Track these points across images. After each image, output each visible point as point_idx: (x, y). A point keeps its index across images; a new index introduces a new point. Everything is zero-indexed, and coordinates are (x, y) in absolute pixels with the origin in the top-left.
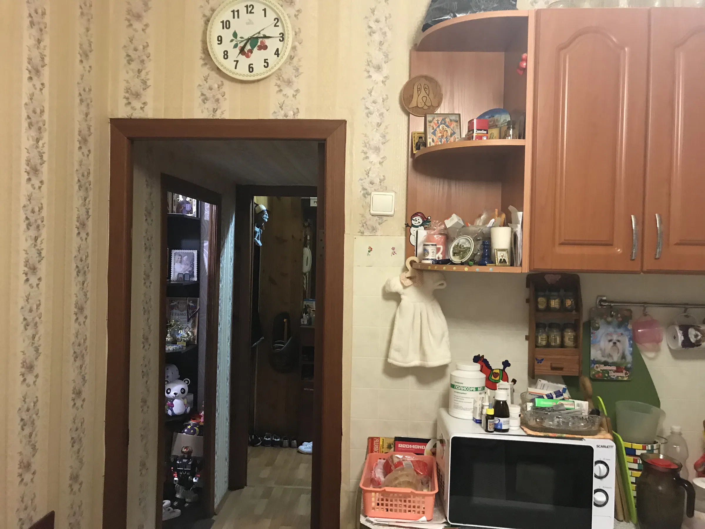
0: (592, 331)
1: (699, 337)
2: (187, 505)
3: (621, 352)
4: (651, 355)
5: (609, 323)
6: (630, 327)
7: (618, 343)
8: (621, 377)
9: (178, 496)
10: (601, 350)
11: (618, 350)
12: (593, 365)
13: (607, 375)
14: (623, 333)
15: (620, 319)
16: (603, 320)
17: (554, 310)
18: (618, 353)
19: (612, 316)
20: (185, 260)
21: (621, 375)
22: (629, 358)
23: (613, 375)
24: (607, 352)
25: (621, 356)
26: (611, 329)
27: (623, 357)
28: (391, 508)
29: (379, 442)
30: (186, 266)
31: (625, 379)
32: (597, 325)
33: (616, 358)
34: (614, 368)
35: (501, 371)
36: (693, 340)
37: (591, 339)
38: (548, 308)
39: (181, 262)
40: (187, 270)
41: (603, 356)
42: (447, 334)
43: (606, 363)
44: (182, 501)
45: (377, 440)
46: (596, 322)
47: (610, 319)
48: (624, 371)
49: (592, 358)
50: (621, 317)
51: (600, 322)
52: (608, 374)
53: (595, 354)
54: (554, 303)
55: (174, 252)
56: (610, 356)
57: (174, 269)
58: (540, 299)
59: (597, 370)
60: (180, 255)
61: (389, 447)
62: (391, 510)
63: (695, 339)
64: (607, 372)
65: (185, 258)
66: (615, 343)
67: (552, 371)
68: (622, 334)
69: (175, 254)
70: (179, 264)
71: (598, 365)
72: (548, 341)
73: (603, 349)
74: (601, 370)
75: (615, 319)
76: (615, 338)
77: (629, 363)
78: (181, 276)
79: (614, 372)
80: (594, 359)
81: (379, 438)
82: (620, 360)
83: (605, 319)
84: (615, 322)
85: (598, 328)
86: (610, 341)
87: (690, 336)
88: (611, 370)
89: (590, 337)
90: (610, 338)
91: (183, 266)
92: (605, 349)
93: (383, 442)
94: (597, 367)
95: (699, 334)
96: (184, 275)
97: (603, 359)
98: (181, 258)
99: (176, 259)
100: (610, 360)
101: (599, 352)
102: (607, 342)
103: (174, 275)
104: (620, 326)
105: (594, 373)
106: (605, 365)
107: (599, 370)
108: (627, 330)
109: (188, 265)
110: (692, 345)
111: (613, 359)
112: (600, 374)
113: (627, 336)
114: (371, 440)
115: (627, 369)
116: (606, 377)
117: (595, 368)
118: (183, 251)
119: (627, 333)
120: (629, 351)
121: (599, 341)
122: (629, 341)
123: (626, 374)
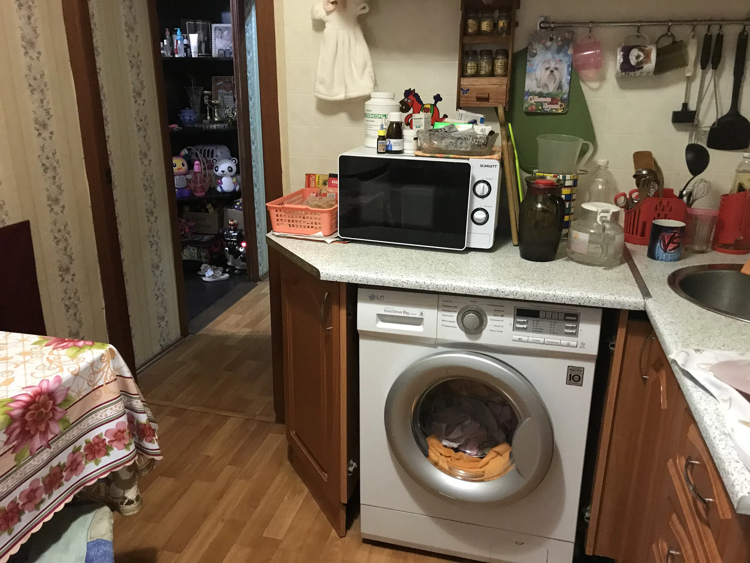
0: (528, 58)
1: (641, 59)
2: (236, 271)
3: (558, 80)
4: (595, 85)
5: (547, 48)
6: (570, 52)
7: (555, 72)
8: (555, 109)
9: (229, 264)
10: (536, 79)
11: (555, 79)
12: (526, 97)
13: (540, 108)
14: (562, 59)
15: (560, 43)
16: (541, 45)
17: (485, 34)
18: (555, 82)
19: (551, 39)
20: (225, 35)
21: (556, 107)
22: (566, 88)
23: (547, 108)
24: (543, 82)
25: (557, 86)
26: (549, 55)
27: (560, 87)
28: (293, 223)
29: (315, 179)
30: (227, 42)
31: (560, 111)
32: (534, 51)
33: (552, 88)
34: (549, 100)
35: (432, 106)
36: (633, 61)
37: (527, 67)
38: (479, 32)
39: (221, 37)
40: (228, 46)
41: (538, 87)
42: (370, 63)
43: (540, 95)
44: (233, 268)
45: (313, 177)
46: (534, 47)
47: (549, 43)
48: (559, 103)
49: (526, 90)
50: (561, 40)
51: (538, 47)
52: (542, 106)
53: (530, 84)
54: (485, 26)
55: (214, 26)
56: (546, 85)
57: (215, 44)
58: (470, 21)
59: (531, 102)
60: (220, 30)
61: (325, 183)
62: (293, 226)
63: (636, 61)
64: (541, 104)
65: (226, 33)
66: (552, 71)
67: (478, 103)
68: (560, 61)
69: (215, 28)
70: (220, 39)
71: (532, 97)
72: (477, 70)
73: (539, 79)
74: (535, 102)
75: (555, 44)
76: (552, 65)
77: (565, 94)
78: (222, 52)
79: (548, 104)
80: (528, 90)
81: (315, 175)
82: (555, 91)
83: (544, 44)
84: (555, 46)
85: (534, 55)
86: (547, 69)
87: (630, 57)
88: (545, 102)
89: (526, 65)
90: (547, 66)
91: (224, 42)
92: (540, 79)
93: (319, 179)
94: (531, 99)
95: (641, 54)
96: (225, 52)
97: (538, 90)
98: (222, 33)
99: (217, 34)
100: (545, 91)
101: (535, 82)
102: (544, 71)
103: (215, 51)
104: (558, 52)
105: (527, 105)
106: (540, 97)
107: (533, 102)
108: (566, 55)
109: (228, 40)
110: (633, 69)
111: (548, 90)
112: (534, 107)
113: (566, 62)
114: (308, 176)
115: (562, 100)
116: (539, 110)
117: (529, 100)
118: (222, 25)
119: (567, 59)
120: (567, 79)
121: (535, 70)
122: (568, 68)
123: (561, 106)
